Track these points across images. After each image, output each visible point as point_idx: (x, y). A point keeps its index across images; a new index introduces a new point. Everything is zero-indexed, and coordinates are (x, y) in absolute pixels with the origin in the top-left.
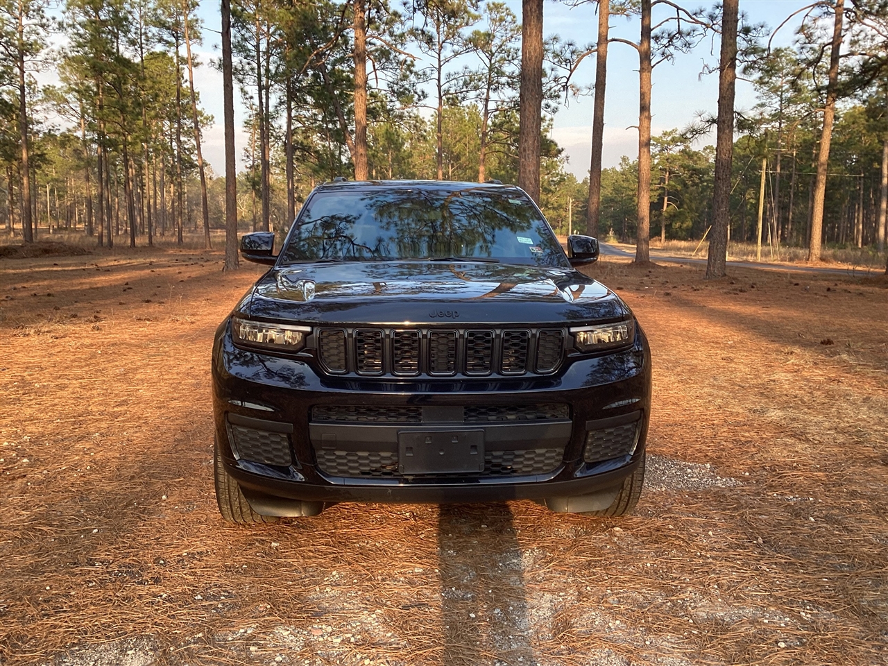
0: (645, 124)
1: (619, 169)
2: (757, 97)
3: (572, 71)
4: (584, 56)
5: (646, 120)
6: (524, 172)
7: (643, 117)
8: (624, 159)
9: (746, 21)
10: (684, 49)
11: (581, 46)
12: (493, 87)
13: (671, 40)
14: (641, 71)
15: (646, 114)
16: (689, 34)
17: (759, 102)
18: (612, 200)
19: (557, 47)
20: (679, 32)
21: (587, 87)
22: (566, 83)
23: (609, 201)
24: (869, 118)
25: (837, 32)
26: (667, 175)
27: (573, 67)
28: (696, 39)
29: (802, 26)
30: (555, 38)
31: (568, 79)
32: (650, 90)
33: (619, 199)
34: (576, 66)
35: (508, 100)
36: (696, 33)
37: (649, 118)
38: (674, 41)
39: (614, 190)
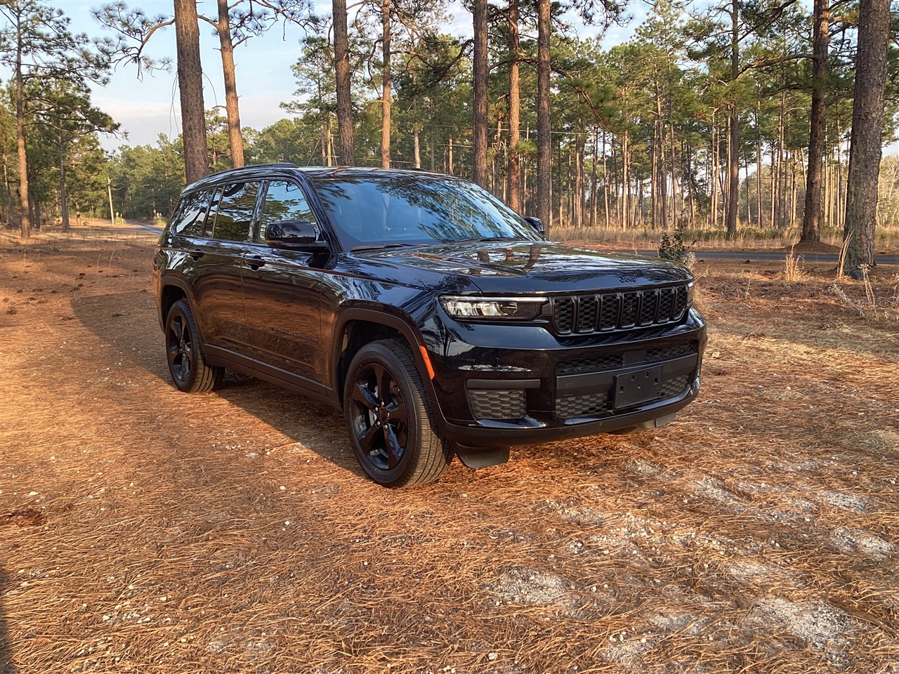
0: (233, 105)
1: (156, 146)
2: (297, 83)
3: (143, 43)
4: (156, 28)
5: (234, 101)
6: (192, 152)
7: (230, 97)
8: (162, 137)
9: (313, 10)
10: (256, 31)
11: (150, 16)
12: (24, 49)
13: (242, 22)
14: (223, 50)
15: (233, 94)
16: (260, 17)
17: (300, 88)
18: (154, 180)
19: (123, 14)
20: (251, 14)
21: (160, 61)
22: (138, 54)
23: (151, 182)
24: (401, 110)
25: (386, 30)
26: (214, 156)
27: (144, 38)
28: (268, 23)
29: (356, 21)
30: (120, 5)
31: (140, 51)
32: (233, 70)
33: (162, 179)
34: (148, 37)
35: (44, 65)
36: (267, 17)
37: (236, 99)
38: (246, 22)
39: (155, 169)
